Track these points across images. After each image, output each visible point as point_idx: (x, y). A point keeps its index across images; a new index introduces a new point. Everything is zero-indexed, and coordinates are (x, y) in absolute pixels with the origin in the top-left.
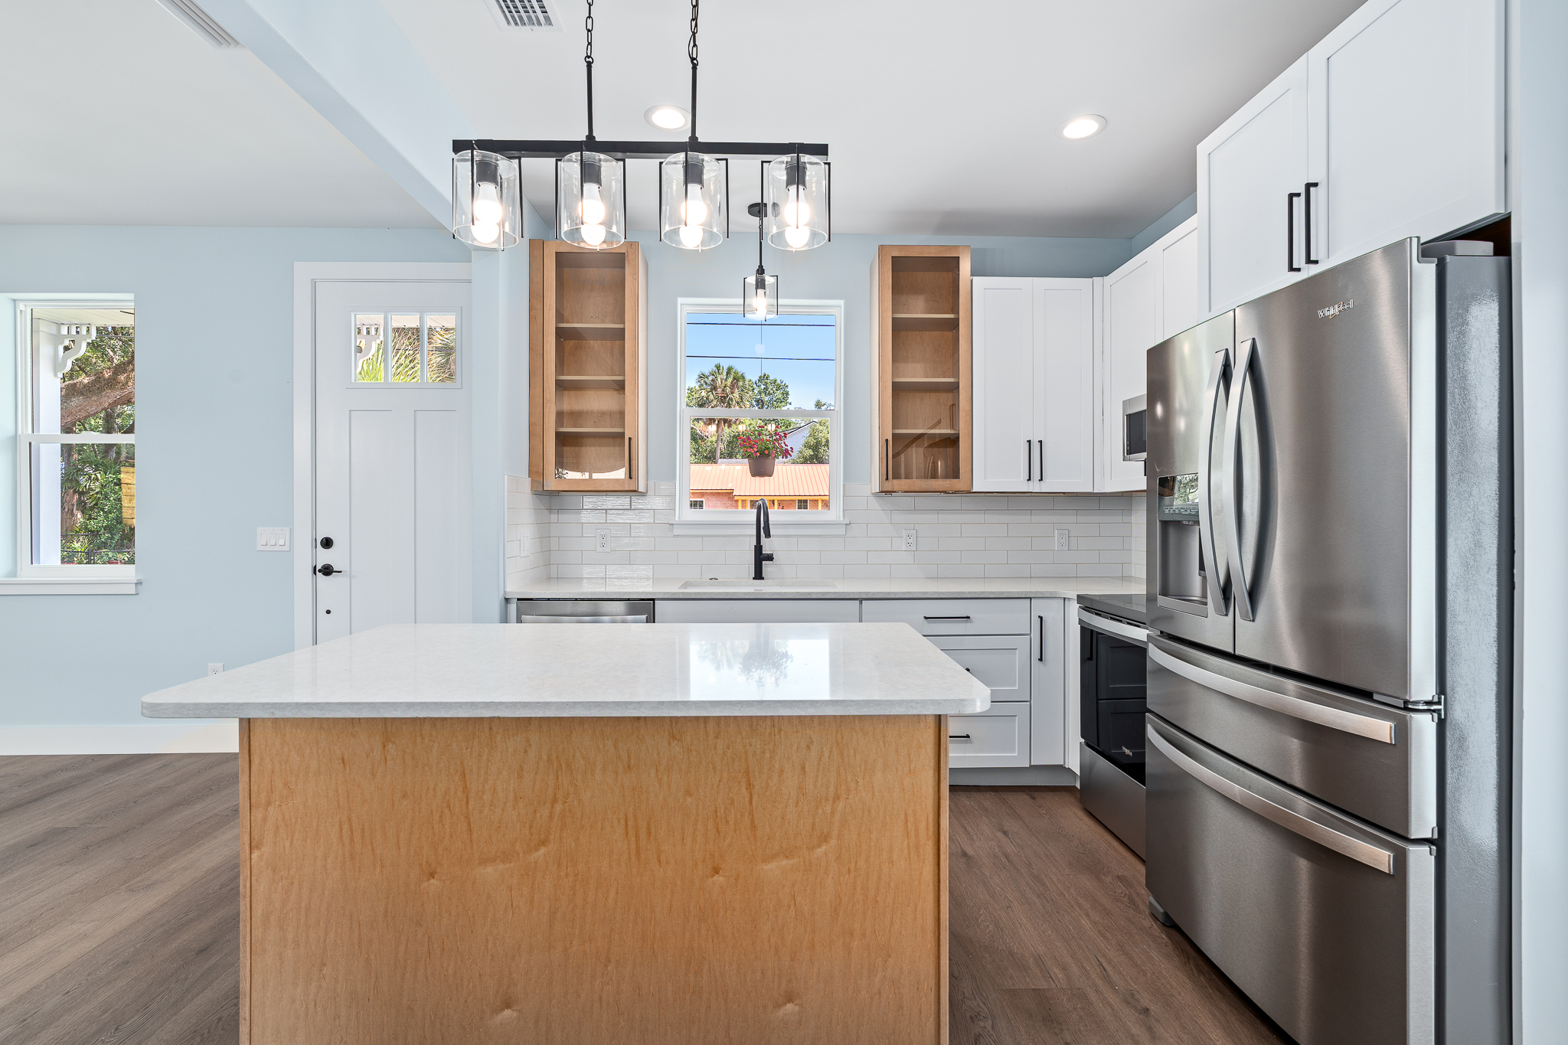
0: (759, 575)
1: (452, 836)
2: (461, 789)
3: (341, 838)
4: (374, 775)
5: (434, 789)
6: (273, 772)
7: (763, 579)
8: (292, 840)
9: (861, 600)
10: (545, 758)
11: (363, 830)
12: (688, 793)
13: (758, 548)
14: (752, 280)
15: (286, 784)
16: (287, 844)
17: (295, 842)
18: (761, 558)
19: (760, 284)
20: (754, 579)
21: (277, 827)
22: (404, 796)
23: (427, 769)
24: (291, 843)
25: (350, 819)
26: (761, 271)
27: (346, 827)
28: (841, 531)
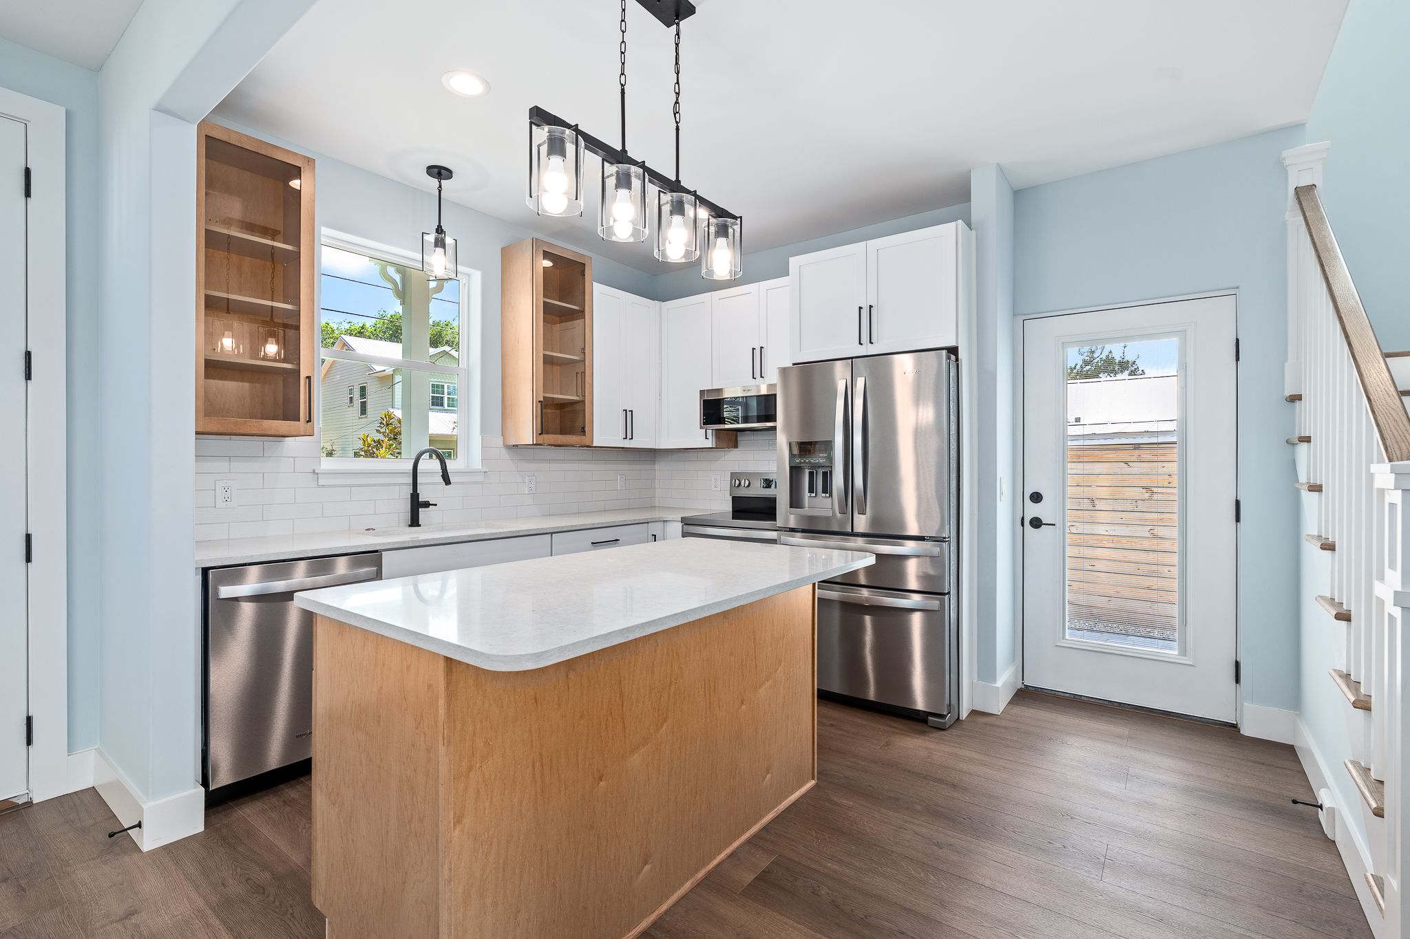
0: (415, 522)
1: (613, 739)
2: (618, 695)
3: (534, 777)
4: (559, 705)
5: (602, 701)
6: (474, 733)
7: (420, 526)
8: (492, 799)
9: (552, 534)
10: (665, 652)
11: (551, 760)
12: (731, 654)
13: (415, 496)
14: (431, 238)
15: (486, 743)
16: (488, 803)
17: (494, 799)
18: (417, 505)
19: (440, 243)
20: (410, 526)
21: (478, 791)
22: (581, 717)
23: (597, 686)
24: (491, 802)
25: (541, 755)
26: (439, 230)
27: (537, 765)
28: (480, 478)
